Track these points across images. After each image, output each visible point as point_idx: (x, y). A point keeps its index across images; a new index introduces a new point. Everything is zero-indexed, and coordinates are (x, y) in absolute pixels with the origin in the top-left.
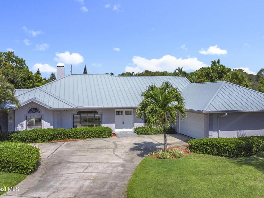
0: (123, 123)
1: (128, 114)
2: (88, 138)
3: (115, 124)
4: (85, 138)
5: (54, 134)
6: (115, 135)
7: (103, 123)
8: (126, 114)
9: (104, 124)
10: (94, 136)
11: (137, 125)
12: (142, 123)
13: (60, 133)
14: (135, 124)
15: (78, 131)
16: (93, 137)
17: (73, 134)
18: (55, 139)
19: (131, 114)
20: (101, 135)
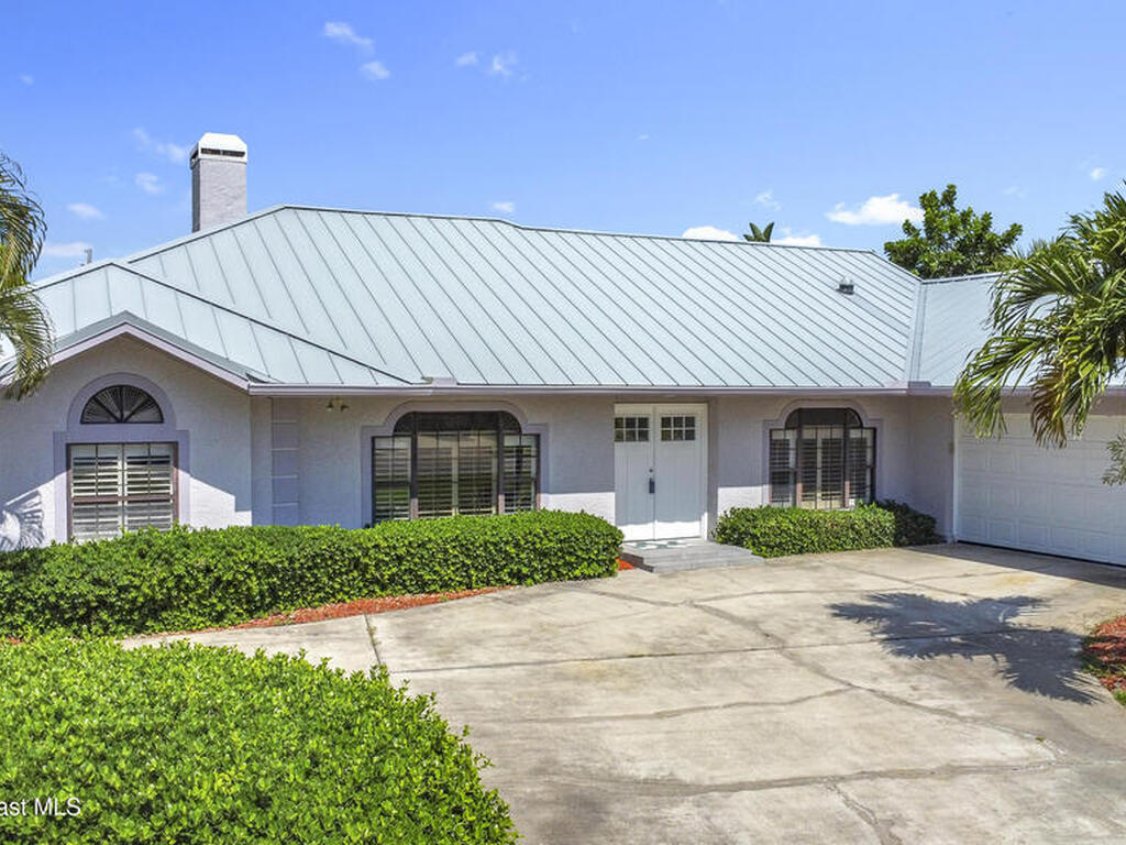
0: (652, 487)
1: (678, 435)
2: (488, 583)
3: (612, 495)
4: (469, 587)
5: (291, 560)
6: (635, 562)
7: (547, 492)
8: (665, 436)
9: (551, 497)
10: (525, 570)
11: (732, 498)
12: (760, 488)
13: (324, 560)
14: (721, 491)
15: (430, 540)
16: (520, 578)
17: (400, 559)
18: (291, 600)
19: (690, 436)
20: (567, 564)
